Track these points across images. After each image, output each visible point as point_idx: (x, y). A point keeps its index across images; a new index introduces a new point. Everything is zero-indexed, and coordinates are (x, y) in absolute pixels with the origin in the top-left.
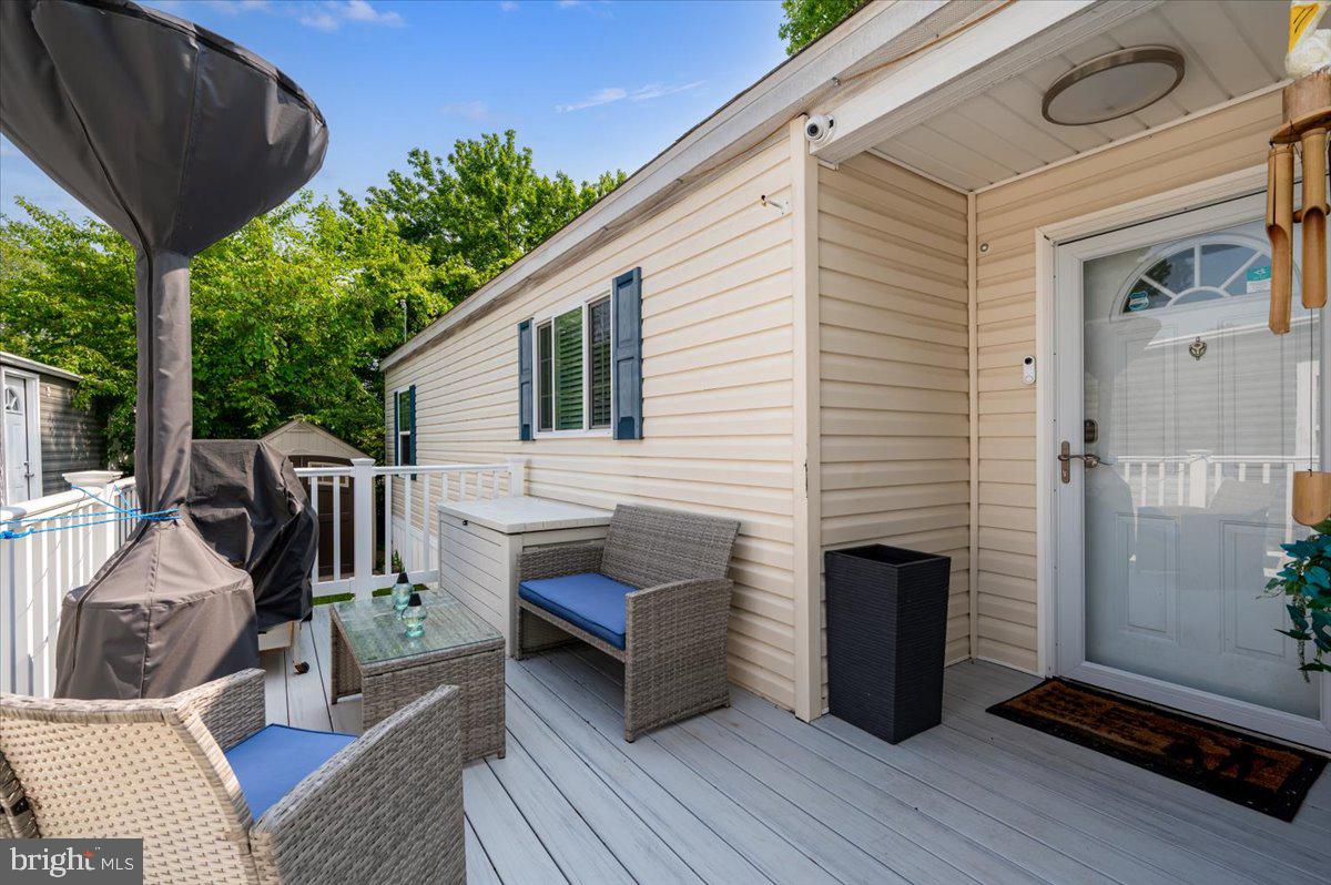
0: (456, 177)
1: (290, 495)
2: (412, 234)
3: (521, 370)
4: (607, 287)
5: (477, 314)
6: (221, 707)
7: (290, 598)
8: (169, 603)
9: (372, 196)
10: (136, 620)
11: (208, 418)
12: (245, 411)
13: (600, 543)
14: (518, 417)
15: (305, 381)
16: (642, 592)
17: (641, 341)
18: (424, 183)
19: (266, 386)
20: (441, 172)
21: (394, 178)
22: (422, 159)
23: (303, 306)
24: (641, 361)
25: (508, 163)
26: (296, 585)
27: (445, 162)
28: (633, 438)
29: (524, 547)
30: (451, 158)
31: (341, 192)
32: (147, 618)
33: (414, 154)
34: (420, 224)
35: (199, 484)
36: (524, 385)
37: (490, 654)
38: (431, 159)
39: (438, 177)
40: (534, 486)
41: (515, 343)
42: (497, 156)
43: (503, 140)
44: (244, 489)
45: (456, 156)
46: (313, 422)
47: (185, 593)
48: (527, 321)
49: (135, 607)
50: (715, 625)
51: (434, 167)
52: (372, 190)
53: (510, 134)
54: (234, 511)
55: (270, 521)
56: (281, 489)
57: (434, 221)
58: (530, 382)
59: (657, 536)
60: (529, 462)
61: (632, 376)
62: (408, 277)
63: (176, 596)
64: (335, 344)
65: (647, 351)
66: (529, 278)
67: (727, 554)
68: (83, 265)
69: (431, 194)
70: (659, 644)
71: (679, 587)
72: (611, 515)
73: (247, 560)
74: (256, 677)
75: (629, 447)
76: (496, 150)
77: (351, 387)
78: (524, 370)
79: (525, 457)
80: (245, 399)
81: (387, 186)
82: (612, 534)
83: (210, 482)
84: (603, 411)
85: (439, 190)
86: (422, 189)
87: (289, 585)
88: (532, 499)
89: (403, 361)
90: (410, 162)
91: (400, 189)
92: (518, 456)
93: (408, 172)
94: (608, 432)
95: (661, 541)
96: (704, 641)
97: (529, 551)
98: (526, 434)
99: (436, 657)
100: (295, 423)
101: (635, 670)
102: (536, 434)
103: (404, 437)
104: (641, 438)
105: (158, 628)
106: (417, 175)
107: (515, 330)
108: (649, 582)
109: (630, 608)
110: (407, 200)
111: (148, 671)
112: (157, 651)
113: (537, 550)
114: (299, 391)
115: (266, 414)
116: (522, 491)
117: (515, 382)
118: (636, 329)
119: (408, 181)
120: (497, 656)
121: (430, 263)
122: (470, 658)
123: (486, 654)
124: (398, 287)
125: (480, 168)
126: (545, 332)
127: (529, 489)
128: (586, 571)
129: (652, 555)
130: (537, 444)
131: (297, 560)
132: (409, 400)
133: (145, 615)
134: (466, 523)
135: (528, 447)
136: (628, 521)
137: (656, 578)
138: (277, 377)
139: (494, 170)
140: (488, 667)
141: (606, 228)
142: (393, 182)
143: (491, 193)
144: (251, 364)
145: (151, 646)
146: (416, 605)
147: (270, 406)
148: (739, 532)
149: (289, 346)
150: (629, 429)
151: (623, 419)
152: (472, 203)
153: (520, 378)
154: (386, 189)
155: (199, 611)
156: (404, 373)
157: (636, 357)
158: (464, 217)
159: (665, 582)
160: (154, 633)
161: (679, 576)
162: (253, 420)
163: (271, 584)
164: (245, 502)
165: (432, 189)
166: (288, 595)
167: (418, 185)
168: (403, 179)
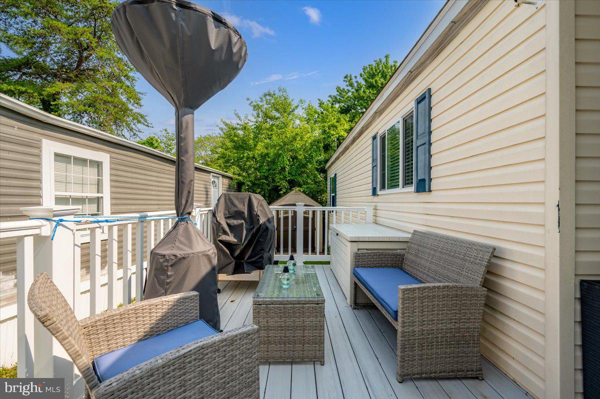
0: (363, 83)
1: (258, 216)
2: (344, 111)
3: (373, 160)
4: (413, 105)
5: (357, 137)
6: (176, 307)
7: (259, 260)
8: (175, 256)
9: (330, 99)
10: (164, 262)
11: (267, 190)
12: (278, 186)
13: (403, 252)
14: (371, 184)
15: (299, 174)
16: (422, 285)
17: (430, 133)
18: (350, 88)
19: (285, 177)
20: (357, 82)
21: (338, 89)
22: (349, 78)
23: (298, 145)
24: (430, 144)
25: (385, 70)
26: (260, 255)
27: (359, 77)
28: (425, 191)
29: (358, 249)
30: (361, 75)
31: (319, 100)
32: (167, 261)
33: (346, 77)
34: (348, 106)
35: (229, 210)
36: (374, 167)
37: (316, 305)
38: (353, 77)
39: (355, 84)
40: (378, 219)
41: (370, 148)
42: (381, 68)
43: (384, 60)
44: (243, 213)
45: (363, 73)
46: (300, 191)
47: (182, 253)
48: (376, 135)
49: (164, 256)
50: (469, 319)
51: (354, 80)
52: (330, 96)
53: (387, 57)
54: (240, 222)
55: (252, 227)
56: (255, 213)
57: (354, 104)
58: (376, 166)
59: (435, 251)
60: (376, 206)
61: (425, 155)
62: (339, 128)
63: (179, 253)
64: (310, 159)
65: (434, 138)
66: (376, 113)
67: (483, 270)
68: (236, 139)
69: (353, 92)
70: (422, 323)
71: (439, 287)
72: (410, 236)
73: (243, 242)
74: (194, 296)
75: (423, 197)
76: (380, 66)
77: (315, 176)
78: (374, 160)
79: (374, 204)
80: (279, 182)
81: (335, 93)
82: (409, 247)
83: (233, 209)
84: (410, 178)
85: (356, 90)
86: (349, 91)
87: (259, 255)
88: (377, 225)
89: (332, 163)
90: (344, 81)
91: (340, 93)
92: (371, 204)
93: (344, 85)
94: (412, 188)
95: (438, 254)
96: (459, 328)
97: (360, 252)
98: (374, 193)
99: (287, 301)
100: (294, 191)
101: (402, 337)
102: (379, 192)
103: (333, 196)
104: (430, 191)
105: (171, 266)
106: (347, 86)
107: (370, 141)
108: (428, 279)
109: (400, 295)
110: (343, 98)
111: (168, 284)
112: (171, 276)
113: (366, 251)
114: (296, 178)
115: (285, 188)
116: (372, 221)
117: (370, 167)
118: (427, 125)
119: (344, 89)
120: (320, 307)
121: (349, 121)
122: (305, 305)
123: (314, 305)
124: (335, 133)
125: (373, 76)
126: (383, 138)
127: (376, 220)
128: (393, 266)
129: (431, 263)
130: (380, 197)
131: (261, 244)
132: (334, 180)
133: (167, 260)
134: (337, 234)
135: (376, 199)
136: (420, 239)
137: (432, 277)
138: (289, 173)
139: (380, 76)
140: (315, 312)
141: (411, 72)
142: (338, 91)
143: (378, 86)
144: (280, 168)
145: (169, 273)
146: (286, 272)
147: (285, 184)
148: (495, 254)
149: (293, 161)
150: (423, 186)
151: (419, 180)
152: (370, 92)
153: (372, 164)
154: (335, 95)
155: (186, 261)
156: (333, 169)
157: (427, 143)
158: (366, 100)
159: (440, 282)
160: (170, 268)
161: (448, 279)
162: (281, 190)
163: (251, 253)
164: (244, 218)
165: (353, 90)
166: (257, 259)
167: (348, 90)
168: (342, 89)
